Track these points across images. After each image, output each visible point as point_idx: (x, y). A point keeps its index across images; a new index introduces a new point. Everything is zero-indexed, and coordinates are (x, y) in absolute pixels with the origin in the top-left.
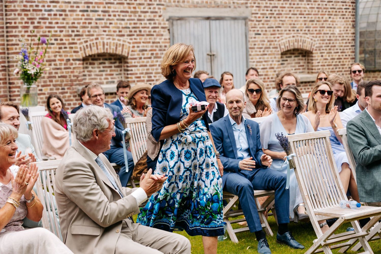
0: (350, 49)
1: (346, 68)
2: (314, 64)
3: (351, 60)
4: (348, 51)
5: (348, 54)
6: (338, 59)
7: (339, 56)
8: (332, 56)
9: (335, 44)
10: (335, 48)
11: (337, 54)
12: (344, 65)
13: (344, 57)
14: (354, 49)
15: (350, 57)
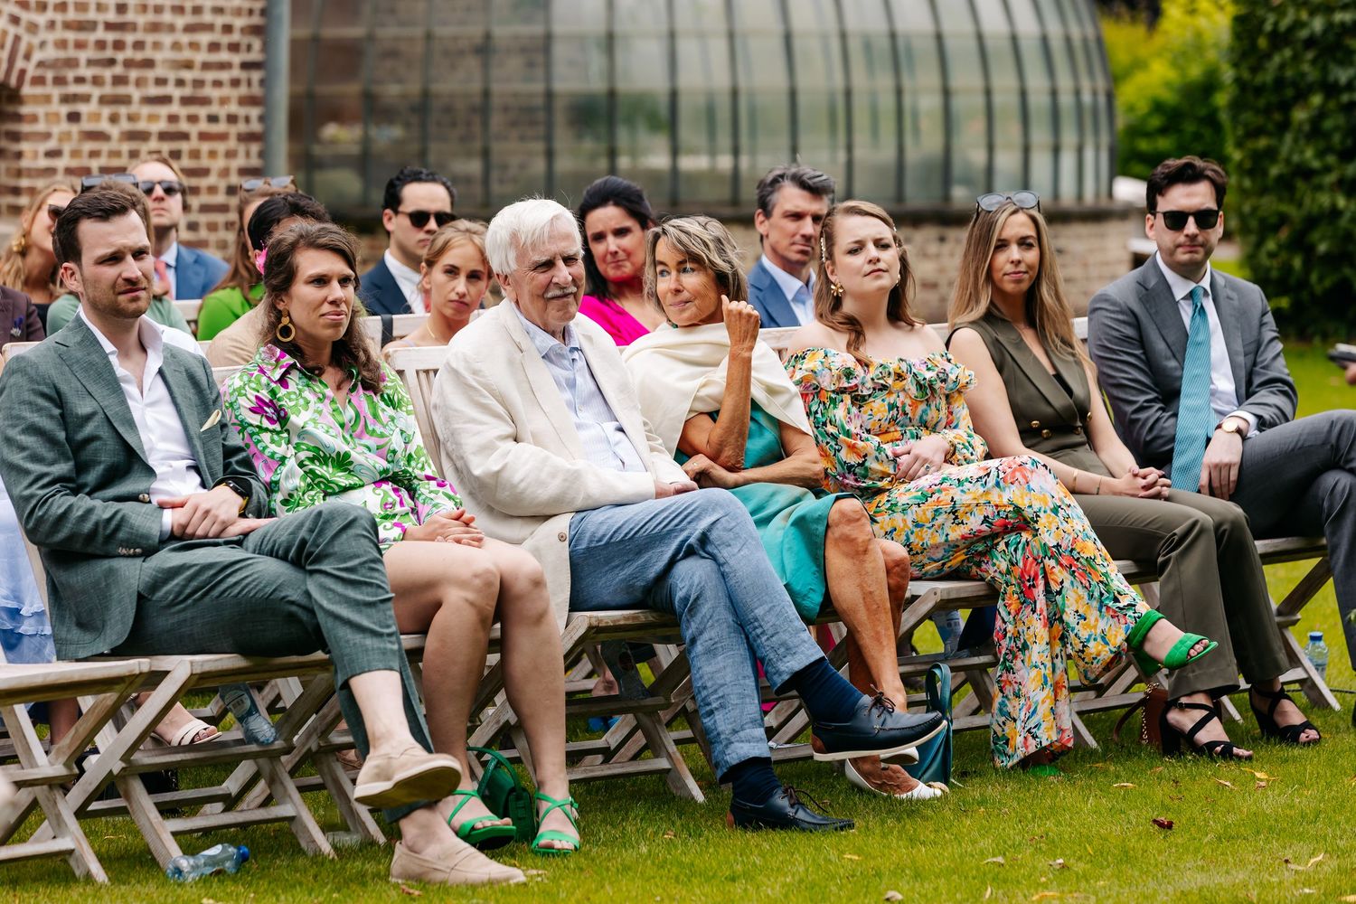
0: (235, 83)
1: (212, 190)
2: (25, 163)
3: (242, 149)
4: (226, 91)
5: (222, 112)
6: (163, 136)
7: (173, 119)
8: (131, 118)
9: (148, 53)
10: (151, 74)
11: (164, 111)
12: (204, 172)
13: (203, 126)
14: (262, 82)
15: (234, 130)
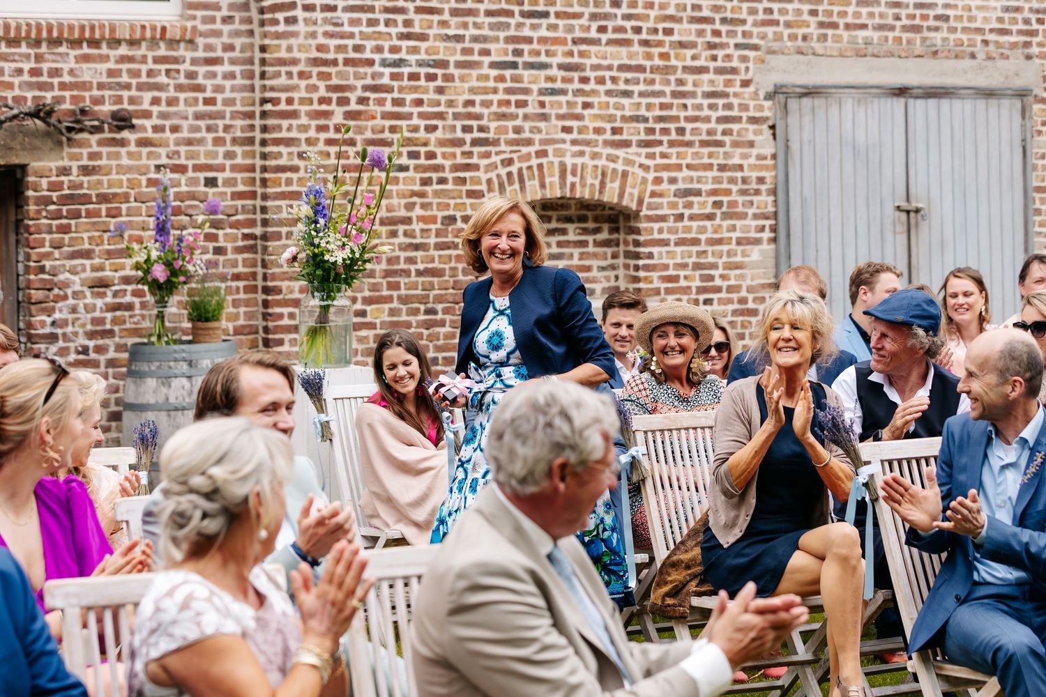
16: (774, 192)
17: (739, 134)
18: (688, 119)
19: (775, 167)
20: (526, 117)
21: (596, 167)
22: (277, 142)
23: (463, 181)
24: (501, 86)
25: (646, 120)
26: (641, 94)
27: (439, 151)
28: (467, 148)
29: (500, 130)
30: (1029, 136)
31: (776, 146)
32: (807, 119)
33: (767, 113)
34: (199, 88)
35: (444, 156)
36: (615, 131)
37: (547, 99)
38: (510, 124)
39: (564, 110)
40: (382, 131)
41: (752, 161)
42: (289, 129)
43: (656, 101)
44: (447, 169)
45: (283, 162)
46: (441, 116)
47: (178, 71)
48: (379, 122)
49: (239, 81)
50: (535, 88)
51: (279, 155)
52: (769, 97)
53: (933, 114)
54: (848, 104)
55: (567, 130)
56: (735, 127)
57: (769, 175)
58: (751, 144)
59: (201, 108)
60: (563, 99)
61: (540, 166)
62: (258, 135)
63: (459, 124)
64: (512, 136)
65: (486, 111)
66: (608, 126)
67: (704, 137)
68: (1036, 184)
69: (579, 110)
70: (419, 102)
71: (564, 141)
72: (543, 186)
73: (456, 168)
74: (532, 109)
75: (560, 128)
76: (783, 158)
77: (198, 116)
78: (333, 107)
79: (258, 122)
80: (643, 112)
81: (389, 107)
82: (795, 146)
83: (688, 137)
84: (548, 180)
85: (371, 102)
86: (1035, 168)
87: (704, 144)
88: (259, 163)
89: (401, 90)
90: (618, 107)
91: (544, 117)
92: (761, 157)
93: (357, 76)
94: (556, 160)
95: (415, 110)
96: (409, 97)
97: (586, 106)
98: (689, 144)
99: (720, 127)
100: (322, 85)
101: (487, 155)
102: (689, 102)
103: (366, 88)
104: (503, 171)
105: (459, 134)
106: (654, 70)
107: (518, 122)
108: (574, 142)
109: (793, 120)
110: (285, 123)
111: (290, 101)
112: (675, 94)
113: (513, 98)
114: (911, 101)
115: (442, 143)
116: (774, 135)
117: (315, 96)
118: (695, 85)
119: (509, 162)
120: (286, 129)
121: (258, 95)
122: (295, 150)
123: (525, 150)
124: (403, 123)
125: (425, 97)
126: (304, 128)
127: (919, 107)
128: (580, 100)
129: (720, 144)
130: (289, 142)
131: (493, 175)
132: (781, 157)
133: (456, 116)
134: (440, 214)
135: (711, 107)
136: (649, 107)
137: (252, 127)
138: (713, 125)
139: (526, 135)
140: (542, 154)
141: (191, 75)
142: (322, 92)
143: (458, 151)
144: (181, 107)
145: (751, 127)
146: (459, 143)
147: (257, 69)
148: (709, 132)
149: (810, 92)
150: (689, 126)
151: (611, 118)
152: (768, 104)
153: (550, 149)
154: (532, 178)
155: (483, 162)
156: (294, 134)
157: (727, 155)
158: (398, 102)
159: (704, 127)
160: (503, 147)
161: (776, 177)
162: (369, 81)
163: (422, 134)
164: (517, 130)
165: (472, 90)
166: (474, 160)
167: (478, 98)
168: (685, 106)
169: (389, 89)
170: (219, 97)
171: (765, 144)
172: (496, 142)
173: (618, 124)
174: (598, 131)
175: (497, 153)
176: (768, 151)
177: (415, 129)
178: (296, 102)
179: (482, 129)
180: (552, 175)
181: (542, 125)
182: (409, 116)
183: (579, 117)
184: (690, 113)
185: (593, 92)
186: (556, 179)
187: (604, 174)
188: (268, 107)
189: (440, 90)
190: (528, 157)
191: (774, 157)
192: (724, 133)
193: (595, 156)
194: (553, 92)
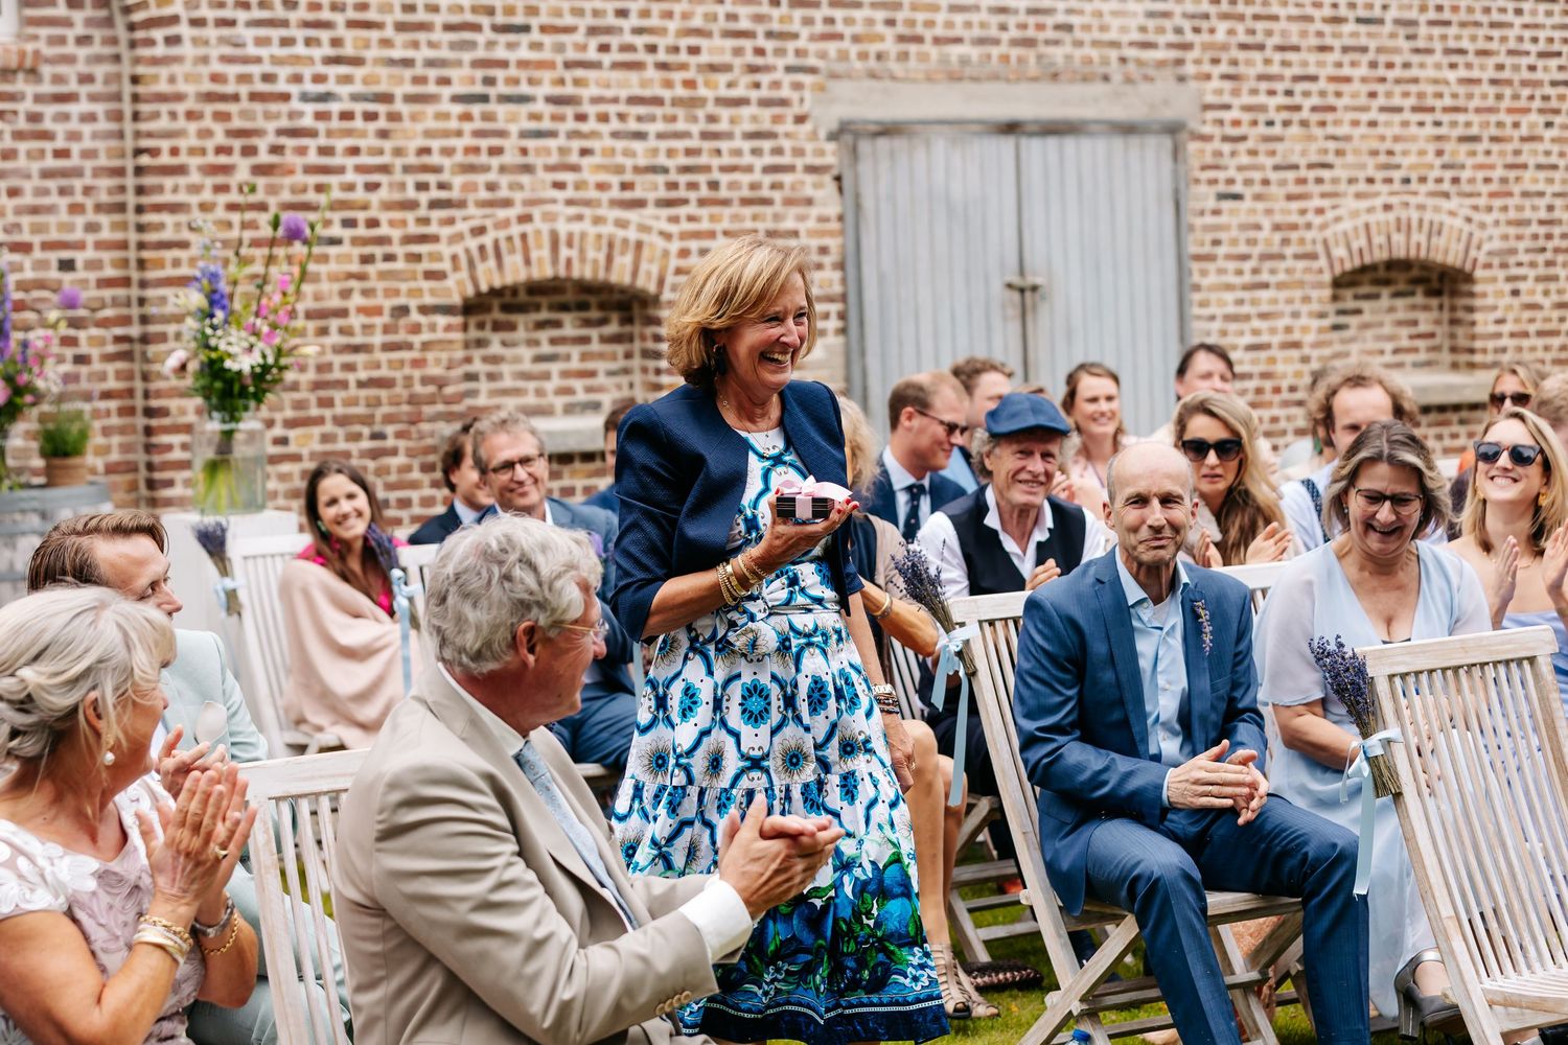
16: (841, 266)
17: (793, 188)
18: (724, 169)
19: (842, 232)
20: (503, 169)
21: (599, 237)
22: (158, 208)
23: (417, 258)
24: (468, 127)
25: (665, 170)
26: (661, 136)
27: (384, 217)
28: (423, 212)
29: (469, 187)
30: (1182, 186)
31: (843, 204)
32: (884, 165)
33: (830, 159)
34: (47, 136)
35: (392, 223)
36: (625, 186)
37: (531, 144)
38: (481, 179)
39: (554, 159)
40: (304, 190)
41: (811, 224)
42: (175, 190)
43: (680, 144)
44: (396, 241)
45: (167, 235)
46: (385, 169)
47: (15, 113)
48: (300, 178)
49: (103, 125)
50: (514, 129)
51: (161, 226)
52: (833, 136)
53: (1053, 157)
54: (940, 146)
55: (560, 186)
56: (787, 178)
57: (833, 243)
58: (809, 202)
59: (51, 162)
60: (552, 143)
61: (524, 237)
62: (131, 199)
63: (410, 180)
64: (484, 194)
65: (447, 162)
66: (615, 180)
67: (746, 193)
68: (1193, 249)
69: (574, 158)
70: (354, 151)
71: (554, 201)
72: (527, 262)
73: (408, 240)
74: (510, 157)
75: (549, 184)
76: (852, 219)
77: (47, 174)
78: (235, 159)
79: (130, 181)
80: (662, 160)
81: (313, 158)
82: (868, 203)
83: (723, 193)
84: (534, 255)
85: (288, 152)
86: (1191, 228)
87: (745, 202)
88: (133, 237)
89: (330, 133)
90: (628, 153)
91: (528, 169)
92: (823, 219)
93: (268, 116)
94: (545, 228)
95: (351, 162)
96: (341, 144)
97: (585, 152)
98: (725, 203)
99: (767, 179)
100: (219, 129)
101: (450, 221)
102: (724, 145)
103: (280, 132)
104: (473, 244)
105: (411, 193)
106: (676, 102)
107: (492, 176)
108: (570, 202)
109: (865, 168)
110: (168, 182)
111: (174, 152)
112: (705, 136)
113: (484, 143)
114: (1024, 141)
115: (388, 206)
116: (841, 190)
117: (210, 144)
118: (733, 121)
119: (480, 231)
120: (170, 190)
121: (129, 144)
122: (182, 218)
123: (502, 213)
124: (333, 180)
125: (362, 143)
126: (195, 189)
127: (1034, 147)
128: (576, 144)
129: (767, 202)
130: (174, 208)
131: (459, 249)
132: (850, 218)
133: (407, 169)
134: (388, 304)
135: (756, 152)
136: (671, 153)
137: (122, 189)
138: (757, 176)
139: (503, 193)
140: (525, 219)
141: (34, 118)
142: (220, 138)
143: (410, 216)
144: (21, 162)
145: (810, 179)
146: (412, 205)
147: (127, 107)
148: (754, 186)
149: (888, 130)
150: (724, 179)
151: (619, 169)
152: (831, 147)
153: (536, 212)
154: (512, 251)
155: (445, 232)
156: (181, 197)
157: (777, 217)
158: (325, 151)
159: (745, 179)
160: (472, 210)
161: (843, 246)
162: (284, 123)
163: (359, 195)
164: (491, 187)
165: (428, 134)
166: (433, 229)
167: (435, 144)
168: (718, 152)
169: (311, 133)
170: (75, 148)
171: (828, 202)
172: (462, 204)
173: (628, 177)
174: (601, 187)
175: (465, 219)
176: (833, 210)
177: (350, 187)
178: (183, 152)
179: (442, 186)
180: (539, 247)
181: (525, 179)
182: (341, 170)
183: (575, 168)
184: (726, 160)
185: (594, 135)
186: (546, 253)
187: (611, 245)
188: (145, 160)
189: (383, 134)
190: (506, 224)
191: (841, 218)
192: (774, 186)
193: (598, 220)
194: (539, 134)
